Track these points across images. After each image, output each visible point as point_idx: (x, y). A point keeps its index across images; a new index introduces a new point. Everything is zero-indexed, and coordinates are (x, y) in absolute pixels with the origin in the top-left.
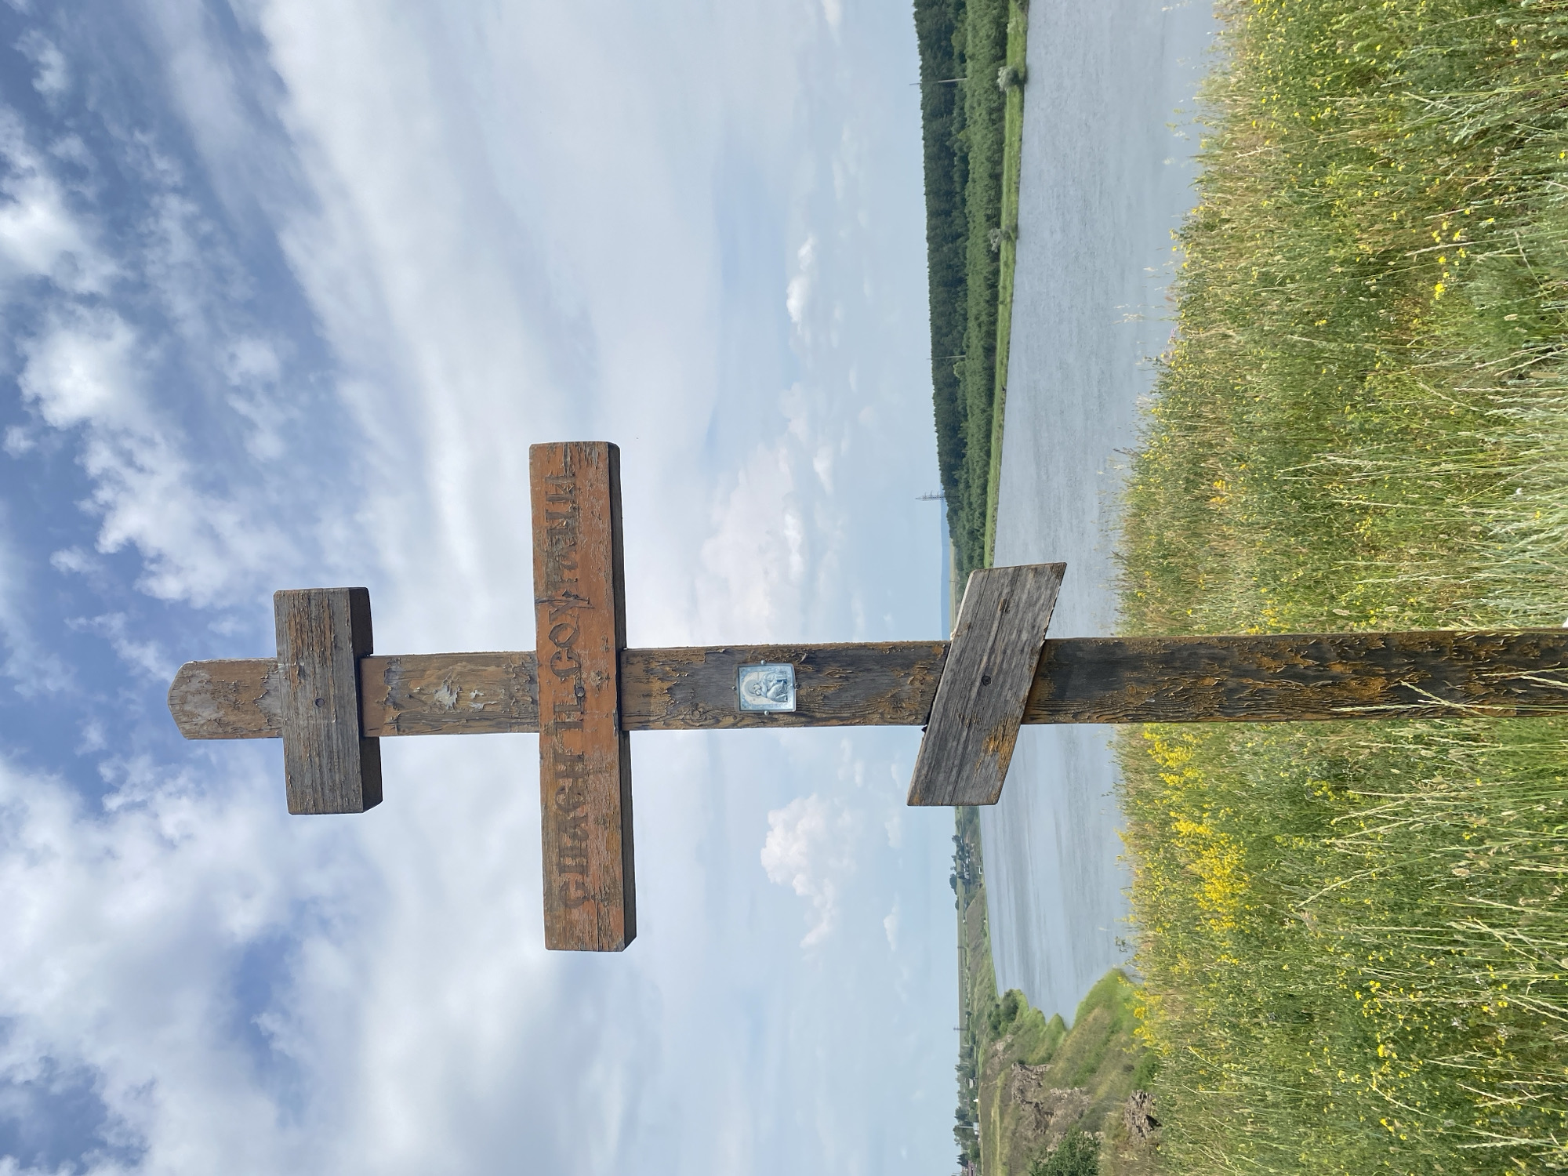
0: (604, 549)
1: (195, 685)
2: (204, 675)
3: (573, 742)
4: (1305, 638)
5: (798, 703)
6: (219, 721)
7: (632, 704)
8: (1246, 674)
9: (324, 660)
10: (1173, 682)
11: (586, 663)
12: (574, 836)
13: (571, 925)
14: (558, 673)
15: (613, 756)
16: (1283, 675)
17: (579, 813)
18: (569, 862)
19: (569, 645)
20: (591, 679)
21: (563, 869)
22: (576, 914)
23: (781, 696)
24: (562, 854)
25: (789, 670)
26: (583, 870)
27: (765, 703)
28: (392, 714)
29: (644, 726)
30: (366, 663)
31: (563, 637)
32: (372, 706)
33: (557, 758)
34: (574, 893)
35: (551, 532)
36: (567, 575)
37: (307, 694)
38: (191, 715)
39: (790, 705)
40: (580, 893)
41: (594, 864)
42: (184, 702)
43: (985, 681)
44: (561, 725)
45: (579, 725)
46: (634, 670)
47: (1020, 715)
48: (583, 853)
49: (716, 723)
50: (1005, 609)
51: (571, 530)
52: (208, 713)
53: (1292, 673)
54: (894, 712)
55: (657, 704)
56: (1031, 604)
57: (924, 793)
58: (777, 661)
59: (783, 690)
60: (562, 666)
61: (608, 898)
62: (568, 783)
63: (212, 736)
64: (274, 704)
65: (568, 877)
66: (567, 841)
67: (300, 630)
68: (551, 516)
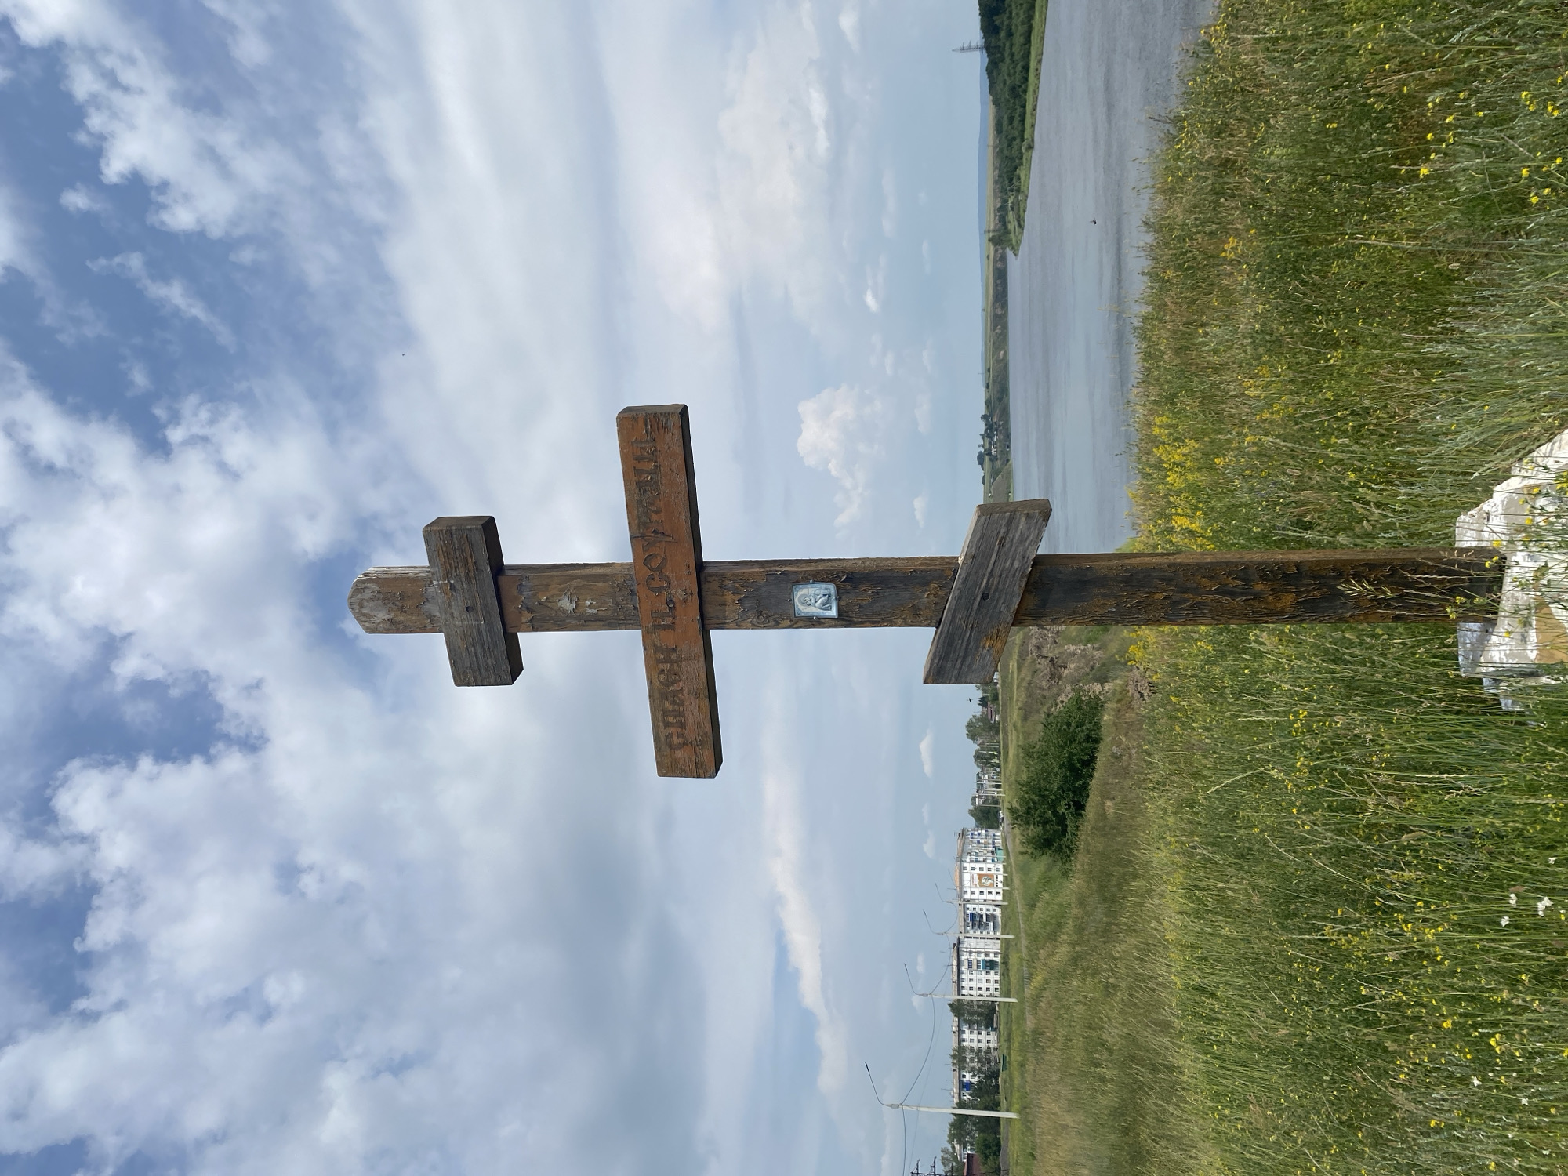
0: (683, 498)
1: (368, 594)
2: (374, 587)
3: (668, 639)
4: (1236, 564)
5: (839, 611)
6: (391, 621)
7: (711, 610)
8: (1187, 590)
9: (468, 579)
10: (1131, 597)
11: (674, 583)
12: (674, 703)
13: (676, 761)
14: (652, 590)
15: (699, 648)
16: (1217, 592)
17: (676, 687)
18: (671, 719)
19: (660, 569)
20: (679, 595)
21: (667, 725)
22: (678, 754)
23: (826, 606)
24: (665, 714)
25: (832, 588)
26: (682, 725)
27: (814, 610)
28: (526, 617)
29: (722, 626)
30: (502, 580)
31: (655, 563)
32: (510, 610)
33: (657, 649)
34: (676, 740)
35: (639, 484)
36: (654, 517)
37: (459, 603)
38: (369, 616)
39: (833, 613)
40: (680, 740)
41: (690, 721)
42: (361, 606)
43: (984, 597)
44: (657, 627)
45: (672, 626)
46: (712, 586)
47: (1010, 620)
48: (682, 714)
49: (777, 625)
50: (1002, 544)
51: (654, 483)
52: (382, 615)
53: (1223, 591)
54: (914, 618)
55: (732, 611)
56: (1022, 540)
57: (938, 673)
58: (823, 581)
59: (828, 602)
60: (657, 583)
61: (702, 744)
62: (666, 667)
63: (387, 631)
64: (434, 609)
65: (671, 730)
66: (668, 706)
67: (447, 556)
68: (638, 472)
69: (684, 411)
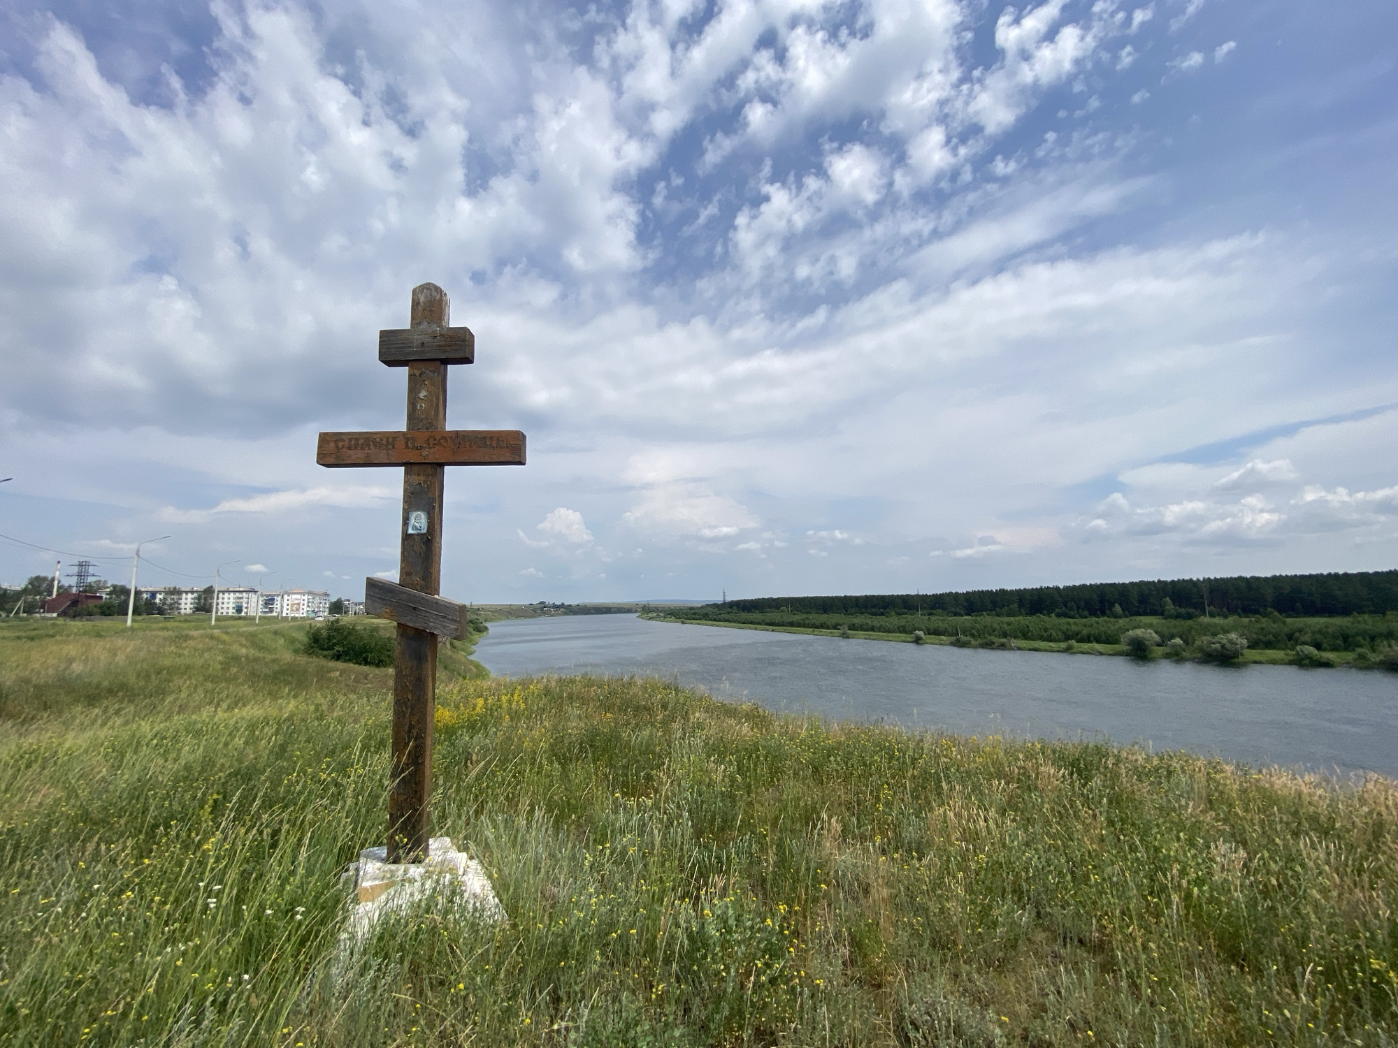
0: (478, 459)
1: (434, 293)
2: (438, 297)
3: (400, 444)
4: (425, 733)
5: (412, 535)
6: (419, 303)
7: (415, 468)
8: (412, 709)
9: (440, 346)
10: (410, 682)
11: (432, 450)
12: (363, 444)
13: (328, 442)
14: (428, 439)
15: (394, 460)
16: (411, 724)
17: (372, 447)
18: (353, 442)
19: (440, 444)
20: (425, 453)
21: (350, 440)
22: (332, 445)
23: (415, 528)
24: (357, 439)
25: (425, 531)
26: (349, 448)
27: (412, 521)
28: (417, 372)
29: (406, 473)
30: (438, 363)
31: (442, 441)
32: (422, 365)
33: (394, 438)
34: (340, 444)
35: (485, 438)
36: (468, 444)
37: (427, 339)
38: (422, 292)
39: (410, 531)
40: (340, 446)
41: (351, 452)
42: (428, 289)
43: (415, 609)
44: (407, 440)
45: (407, 447)
46: (429, 470)
47: (401, 621)
48: (356, 448)
49: (405, 502)
50: (443, 617)
51: (486, 446)
52: (422, 299)
53: (411, 727)
54: (405, 573)
55: (415, 479)
56: (444, 627)
57: (372, 585)
58: (429, 527)
59: (417, 529)
60: (432, 441)
61: (337, 458)
62: (384, 442)
63: (413, 300)
64: (424, 326)
65: (347, 442)
66: (361, 442)
67: (451, 337)
68: (491, 438)
69: (523, 463)
